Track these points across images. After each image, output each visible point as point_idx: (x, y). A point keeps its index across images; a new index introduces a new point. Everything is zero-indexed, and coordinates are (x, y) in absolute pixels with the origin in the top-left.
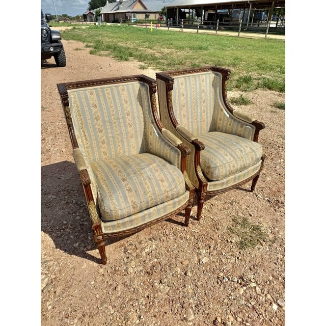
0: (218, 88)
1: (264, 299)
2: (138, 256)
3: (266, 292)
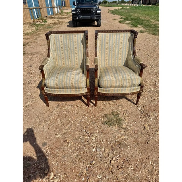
0: (131, 42)
1: (93, 145)
2: (61, 109)
3: (96, 143)
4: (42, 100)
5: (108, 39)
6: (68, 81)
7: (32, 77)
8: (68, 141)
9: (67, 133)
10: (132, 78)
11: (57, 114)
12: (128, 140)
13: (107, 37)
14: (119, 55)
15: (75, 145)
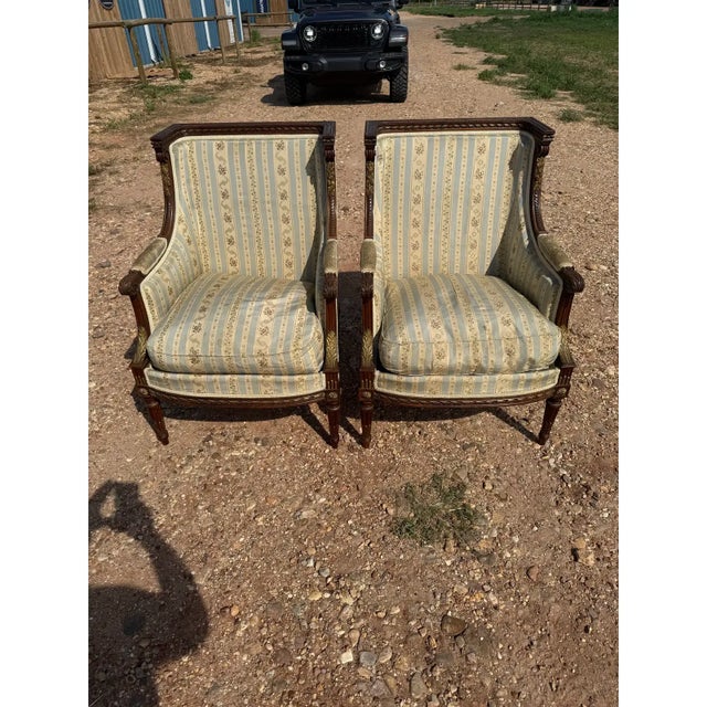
0: (521, 173)
1: (342, 632)
2: (217, 455)
3: (358, 625)
4: (141, 416)
5: (423, 157)
6: (244, 342)
7: (110, 308)
8: (234, 612)
9: (235, 574)
10: (525, 333)
11: (200, 477)
12: (499, 615)
13: (419, 151)
14: (471, 229)
15: (264, 632)
